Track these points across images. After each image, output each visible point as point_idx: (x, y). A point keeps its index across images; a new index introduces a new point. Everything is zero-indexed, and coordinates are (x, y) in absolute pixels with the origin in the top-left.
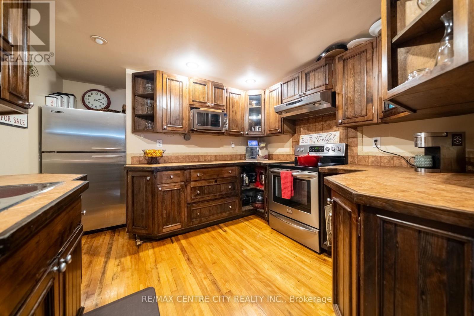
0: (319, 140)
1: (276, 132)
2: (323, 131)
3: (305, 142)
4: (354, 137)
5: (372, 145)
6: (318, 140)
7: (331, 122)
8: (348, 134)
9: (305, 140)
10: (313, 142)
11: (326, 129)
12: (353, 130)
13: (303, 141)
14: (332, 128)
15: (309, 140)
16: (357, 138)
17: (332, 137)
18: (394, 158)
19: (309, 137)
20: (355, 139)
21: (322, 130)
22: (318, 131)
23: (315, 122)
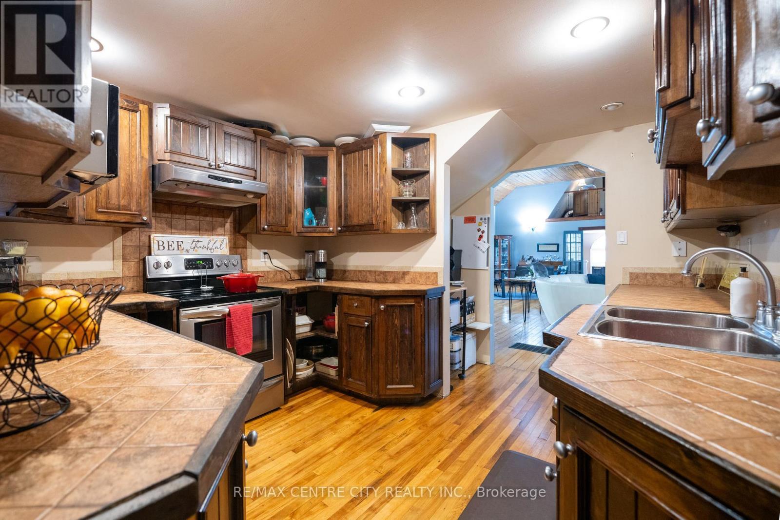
0: (196, 248)
1: (130, 221)
2: (201, 232)
3: (166, 248)
4: (243, 248)
5: (260, 259)
6: (194, 248)
7: (214, 219)
8: (237, 242)
9: (166, 245)
10: (185, 249)
11: (206, 230)
12: (243, 238)
13: (161, 248)
14: (216, 229)
15: (175, 245)
16: (246, 248)
17: (218, 244)
18: (278, 272)
19: (175, 240)
20: (245, 250)
21: (198, 230)
22: (191, 230)
23: (185, 213)
